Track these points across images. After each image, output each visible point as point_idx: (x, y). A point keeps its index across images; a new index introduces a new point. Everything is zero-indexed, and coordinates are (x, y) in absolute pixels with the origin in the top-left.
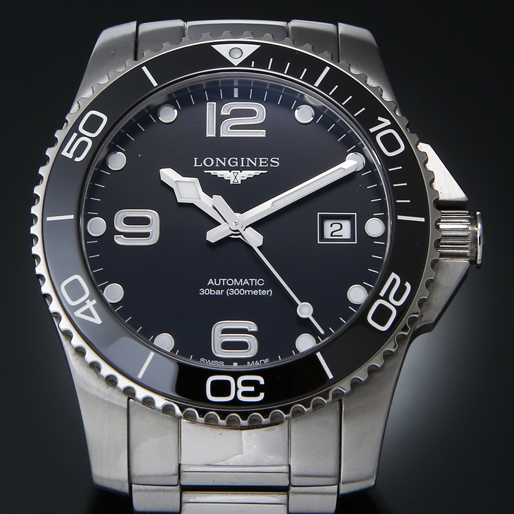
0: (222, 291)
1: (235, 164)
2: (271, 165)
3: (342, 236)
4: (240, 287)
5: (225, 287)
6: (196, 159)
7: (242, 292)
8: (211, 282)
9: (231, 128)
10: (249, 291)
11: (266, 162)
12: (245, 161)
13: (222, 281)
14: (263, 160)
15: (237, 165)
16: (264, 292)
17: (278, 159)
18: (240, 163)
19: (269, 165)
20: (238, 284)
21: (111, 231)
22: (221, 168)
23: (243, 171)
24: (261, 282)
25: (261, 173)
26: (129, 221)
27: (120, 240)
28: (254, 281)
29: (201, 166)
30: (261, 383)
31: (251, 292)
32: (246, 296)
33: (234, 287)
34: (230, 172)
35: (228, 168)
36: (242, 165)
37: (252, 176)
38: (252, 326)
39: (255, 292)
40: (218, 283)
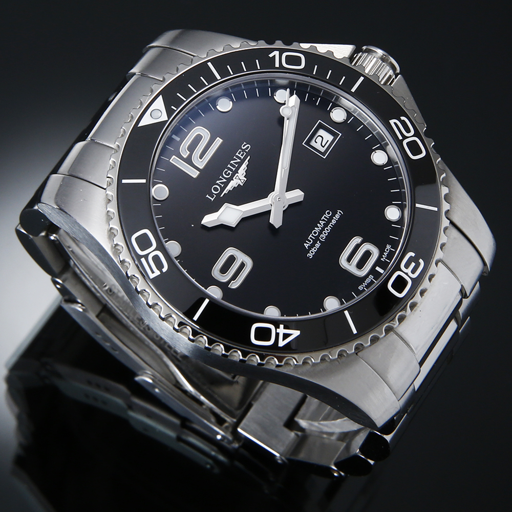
0: (318, 242)
1: (229, 173)
2: (247, 151)
3: (328, 141)
4: (323, 229)
5: (317, 239)
6: (207, 196)
7: (327, 230)
8: (306, 246)
9: (201, 158)
10: (330, 225)
11: (242, 153)
12: (231, 165)
13: (311, 238)
14: (239, 154)
15: (231, 173)
16: (337, 216)
17: (245, 143)
18: (231, 170)
19: (246, 152)
20: (320, 229)
21: (223, 286)
22: (226, 184)
23: (239, 172)
24: (329, 213)
25: (248, 161)
26: (224, 270)
27: (235, 285)
28: (325, 217)
29: (215, 196)
30: (413, 256)
31: (331, 225)
32: (333, 229)
33: (320, 233)
34: (233, 180)
35: (230, 180)
36: (234, 169)
37: (246, 168)
38: (357, 240)
39: (334, 222)
40: (310, 241)
